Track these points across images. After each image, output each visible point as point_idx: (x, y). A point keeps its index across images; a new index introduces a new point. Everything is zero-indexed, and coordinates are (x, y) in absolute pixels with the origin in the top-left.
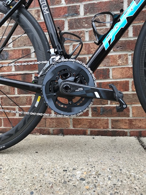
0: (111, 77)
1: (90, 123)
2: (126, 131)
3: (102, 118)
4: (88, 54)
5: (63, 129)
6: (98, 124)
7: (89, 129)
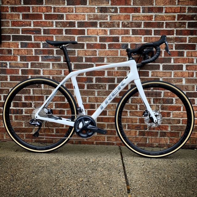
0: (108, 115)
1: (96, 138)
2: (114, 142)
3: (102, 135)
4: (97, 102)
5: (81, 141)
6: (100, 139)
7: (95, 141)
